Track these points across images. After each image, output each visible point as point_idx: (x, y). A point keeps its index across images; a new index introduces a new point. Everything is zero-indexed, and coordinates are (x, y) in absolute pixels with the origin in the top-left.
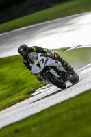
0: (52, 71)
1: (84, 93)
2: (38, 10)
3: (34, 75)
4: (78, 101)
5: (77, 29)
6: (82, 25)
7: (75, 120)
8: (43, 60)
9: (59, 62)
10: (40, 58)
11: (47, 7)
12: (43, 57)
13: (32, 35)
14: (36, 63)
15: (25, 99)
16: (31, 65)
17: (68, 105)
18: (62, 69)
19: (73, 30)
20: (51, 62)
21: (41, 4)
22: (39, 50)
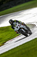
0: (22, 30)
1: (26, 43)
2: (7, 9)
3: (16, 31)
4: (23, 46)
5: (23, 17)
6: (25, 15)
7: (22, 54)
8: (19, 25)
9: (25, 26)
10: (18, 24)
11: (11, 7)
12: (19, 24)
13: (4, 19)
14: (16, 27)
15: (2, 46)
16: (14, 27)
17: (19, 48)
18: (26, 29)
19: (21, 17)
20: (22, 26)
21: (8, 6)
22: (17, 21)
